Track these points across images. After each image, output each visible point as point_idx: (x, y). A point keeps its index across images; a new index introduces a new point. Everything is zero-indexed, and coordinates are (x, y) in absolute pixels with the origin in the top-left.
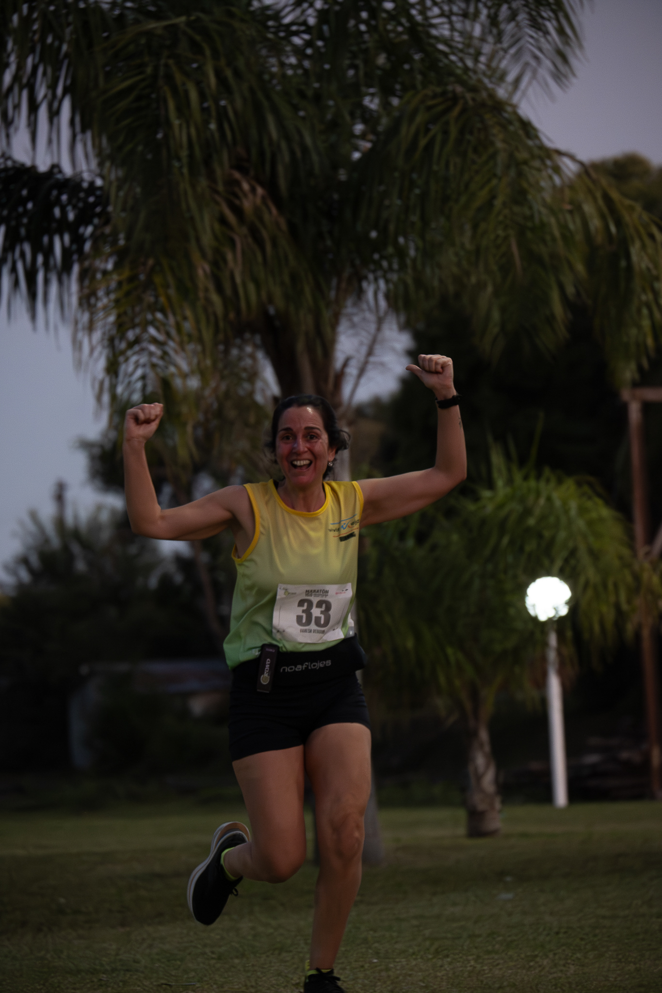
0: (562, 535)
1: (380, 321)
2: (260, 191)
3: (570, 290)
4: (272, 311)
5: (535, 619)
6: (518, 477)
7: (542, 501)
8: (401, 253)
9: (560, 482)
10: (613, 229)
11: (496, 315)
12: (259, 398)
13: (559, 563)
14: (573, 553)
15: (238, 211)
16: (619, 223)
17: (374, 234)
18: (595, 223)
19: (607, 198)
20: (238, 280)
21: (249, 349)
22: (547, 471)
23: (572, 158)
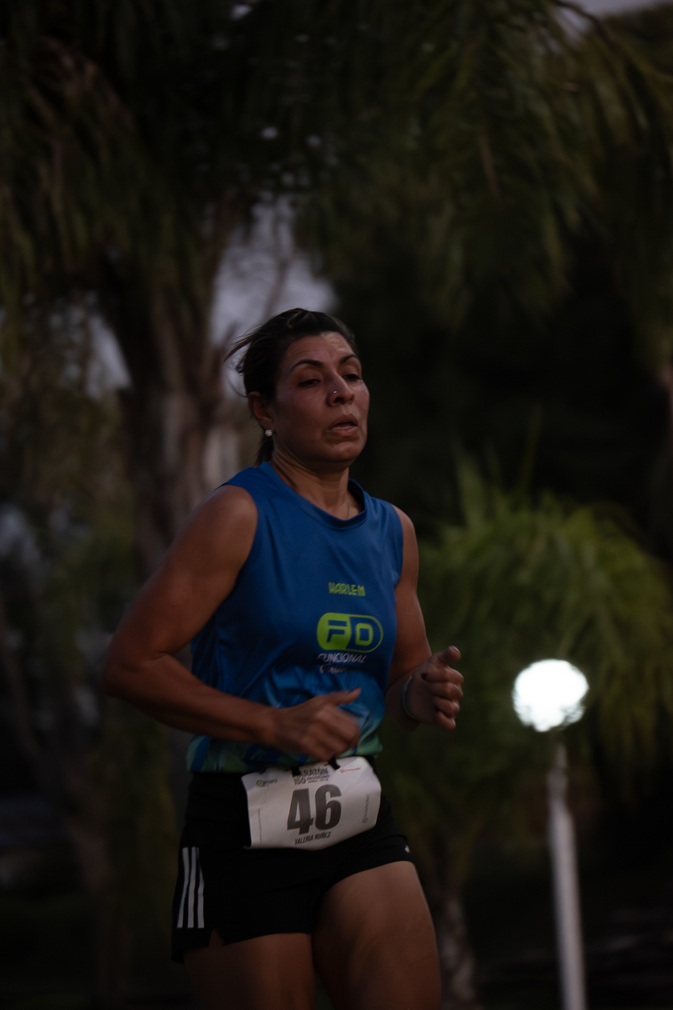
0: (572, 597)
1: (283, 267)
2: (91, 69)
3: (573, 217)
4: (114, 255)
5: (530, 730)
6: (502, 506)
7: (540, 546)
8: (314, 163)
9: (567, 513)
10: (642, 120)
11: (456, 257)
12: (94, 390)
13: (567, 642)
14: (589, 625)
15: (56, 101)
16: (652, 110)
17: (270, 133)
18: (615, 112)
19: (633, 74)
20: (58, 207)
21: (77, 314)
22: (548, 499)
23: (578, 10)
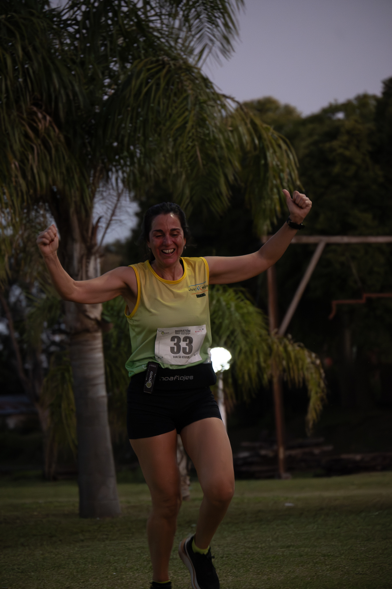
0: (226, 322)
1: (119, 196)
2: (48, 118)
3: (231, 178)
4: (55, 189)
8: (132, 155)
10: (257, 142)
11: (187, 192)
13: (224, 339)
14: (233, 332)
15: (35, 130)
16: (260, 138)
17: (115, 144)
18: (246, 138)
19: (253, 123)
20: (35, 170)
21: (42, 212)
23: (233, 99)
